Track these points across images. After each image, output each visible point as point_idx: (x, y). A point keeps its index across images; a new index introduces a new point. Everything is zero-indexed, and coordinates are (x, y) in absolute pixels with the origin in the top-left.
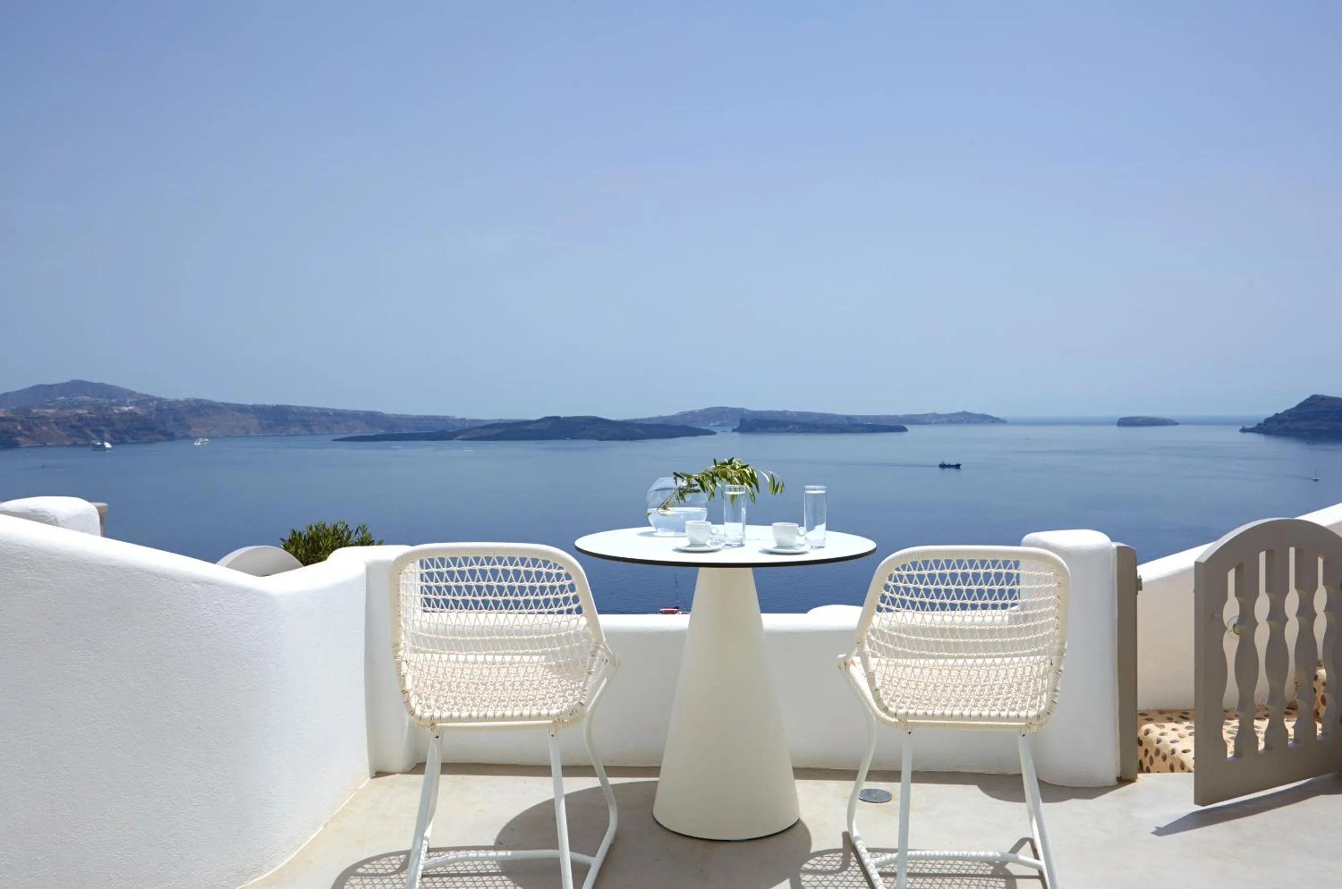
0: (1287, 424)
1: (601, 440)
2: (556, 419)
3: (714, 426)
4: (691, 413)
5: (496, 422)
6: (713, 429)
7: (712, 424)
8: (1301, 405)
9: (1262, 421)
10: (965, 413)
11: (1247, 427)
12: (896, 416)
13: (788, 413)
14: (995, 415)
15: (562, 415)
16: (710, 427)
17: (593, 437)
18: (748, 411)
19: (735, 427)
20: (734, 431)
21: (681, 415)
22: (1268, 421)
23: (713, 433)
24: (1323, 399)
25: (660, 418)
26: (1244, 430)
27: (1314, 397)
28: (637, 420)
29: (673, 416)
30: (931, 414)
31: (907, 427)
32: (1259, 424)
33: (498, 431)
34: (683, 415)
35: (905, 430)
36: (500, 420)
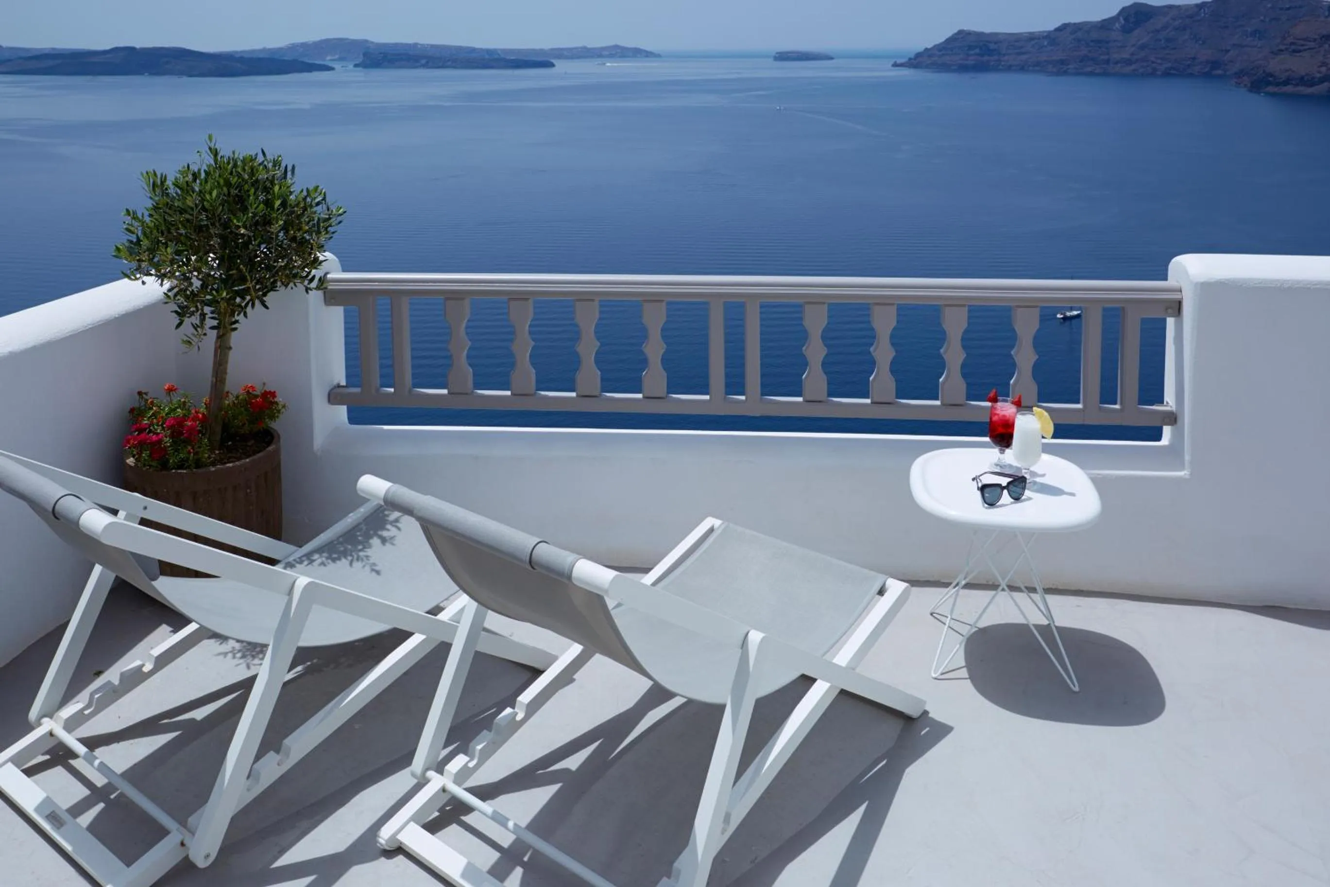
0: (936, 58)
1: (191, 76)
2: (131, 50)
3: (331, 60)
4: (304, 45)
5: (47, 52)
6: (330, 64)
7: (329, 58)
8: (949, 41)
9: (912, 56)
10: (617, 47)
11: (899, 61)
12: (542, 50)
13: (419, 46)
14: (648, 49)
15: (138, 45)
16: (328, 61)
17: (181, 73)
18: (372, 43)
19: (357, 62)
20: (356, 66)
21: (289, 48)
22: (919, 55)
23: (330, 69)
24: (969, 33)
25: (264, 50)
26: (895, 65)
27: (960, 32)
28: (237, 52)
29: (280, 49)
30: (581, 48)
31: (554, 61)
32: (910, 59)
33: (50, 63)
34: (293, 47)
35: (553, 65)
36: (53, 49)
